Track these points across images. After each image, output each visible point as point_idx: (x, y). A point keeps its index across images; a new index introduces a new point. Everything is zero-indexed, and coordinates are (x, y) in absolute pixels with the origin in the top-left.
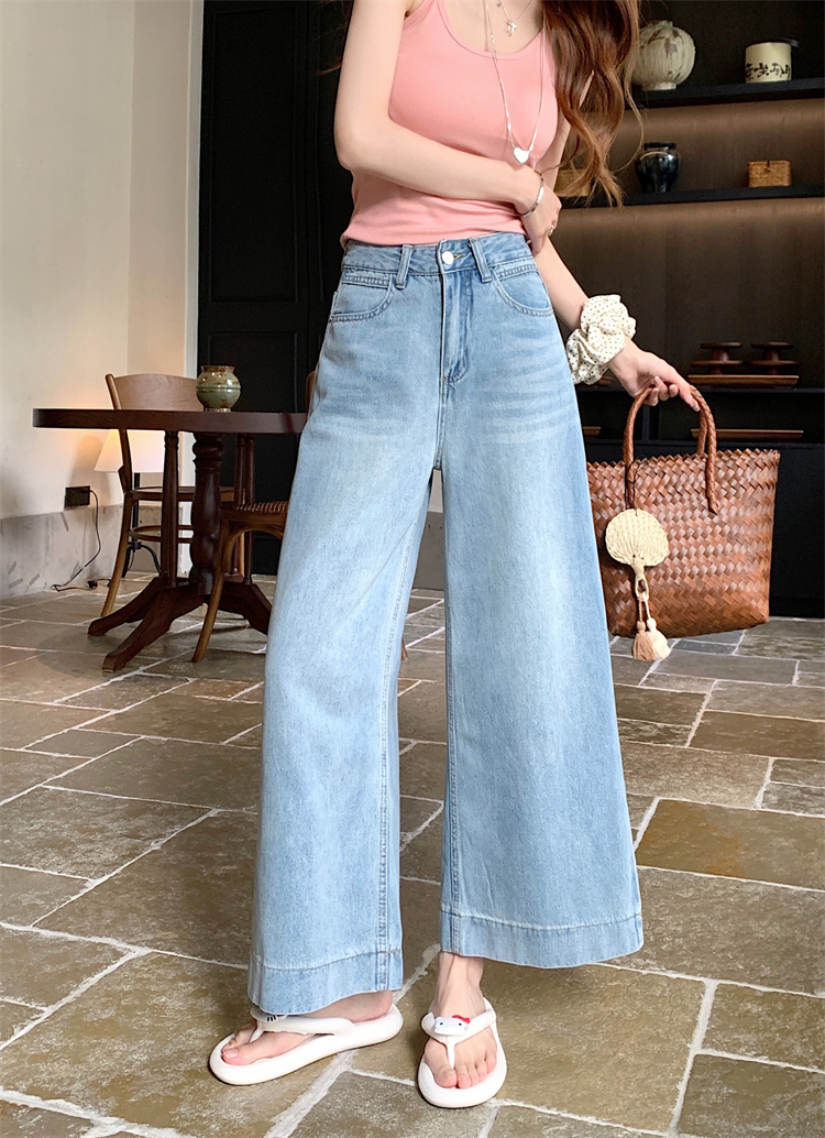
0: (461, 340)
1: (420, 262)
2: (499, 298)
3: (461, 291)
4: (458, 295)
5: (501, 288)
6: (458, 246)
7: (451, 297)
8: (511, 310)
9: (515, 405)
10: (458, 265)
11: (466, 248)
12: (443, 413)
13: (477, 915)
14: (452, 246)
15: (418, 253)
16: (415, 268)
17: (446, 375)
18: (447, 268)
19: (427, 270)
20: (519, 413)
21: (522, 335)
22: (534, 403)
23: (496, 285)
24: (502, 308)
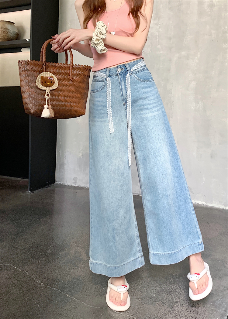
0: (126, 92)
1: (112, 72)
2: (136, 79)
3: (124, 79)
6: (122, 66)
7: (121, 81)
8: (139, 82)
10: (122, 72)
11: (124, 67)
12: (126, 113)
14: (119, 67)
15: (111, 70)
16: (111, 74)
17: (125, 102)
18: (119, 73)
19: (114, 74)
20: (147, 109)
21: (144, 88)
22: (151, 106)
23: (134, 75)
24: (137, 81)
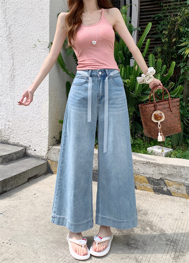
0: (102, 91)
3: (103, 81)
4: (102, 81)
5: (112, 80)
6: (103, 71)
7: (100, 82)
8: (114, 85)
9: (114, 106)
10: (102, 75)
11: (104, 71)
12: (98, 107)
13: (103, 216)
14: (101, 70)
16: (92, 75)
17: (99, 99)
18: (100, 75)
19: (95, 76)
20: (116, 108)
21: (116, 90)
22: (119, 106)
23: (111, 79)
24: (112, 84)
